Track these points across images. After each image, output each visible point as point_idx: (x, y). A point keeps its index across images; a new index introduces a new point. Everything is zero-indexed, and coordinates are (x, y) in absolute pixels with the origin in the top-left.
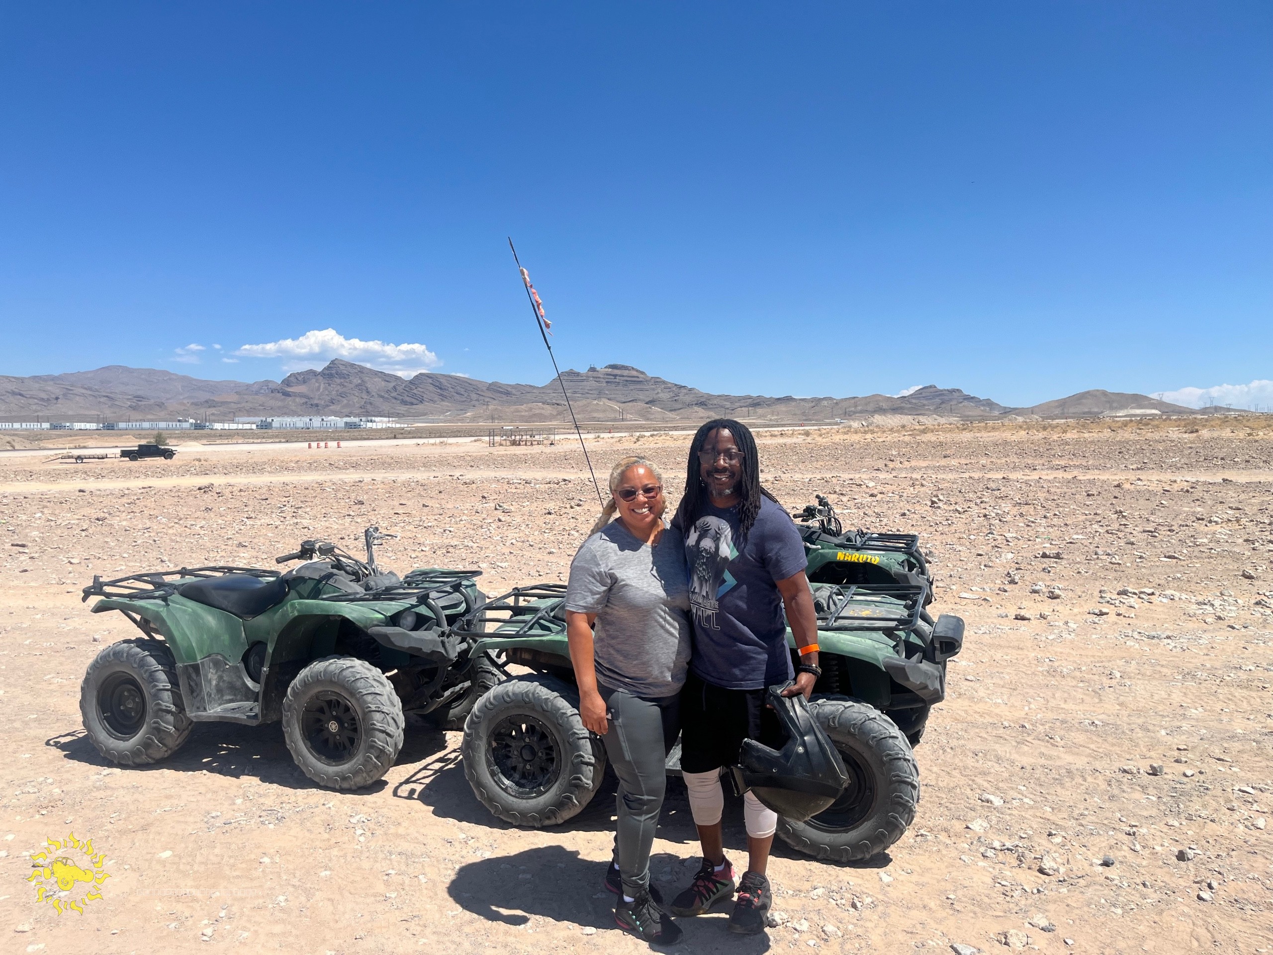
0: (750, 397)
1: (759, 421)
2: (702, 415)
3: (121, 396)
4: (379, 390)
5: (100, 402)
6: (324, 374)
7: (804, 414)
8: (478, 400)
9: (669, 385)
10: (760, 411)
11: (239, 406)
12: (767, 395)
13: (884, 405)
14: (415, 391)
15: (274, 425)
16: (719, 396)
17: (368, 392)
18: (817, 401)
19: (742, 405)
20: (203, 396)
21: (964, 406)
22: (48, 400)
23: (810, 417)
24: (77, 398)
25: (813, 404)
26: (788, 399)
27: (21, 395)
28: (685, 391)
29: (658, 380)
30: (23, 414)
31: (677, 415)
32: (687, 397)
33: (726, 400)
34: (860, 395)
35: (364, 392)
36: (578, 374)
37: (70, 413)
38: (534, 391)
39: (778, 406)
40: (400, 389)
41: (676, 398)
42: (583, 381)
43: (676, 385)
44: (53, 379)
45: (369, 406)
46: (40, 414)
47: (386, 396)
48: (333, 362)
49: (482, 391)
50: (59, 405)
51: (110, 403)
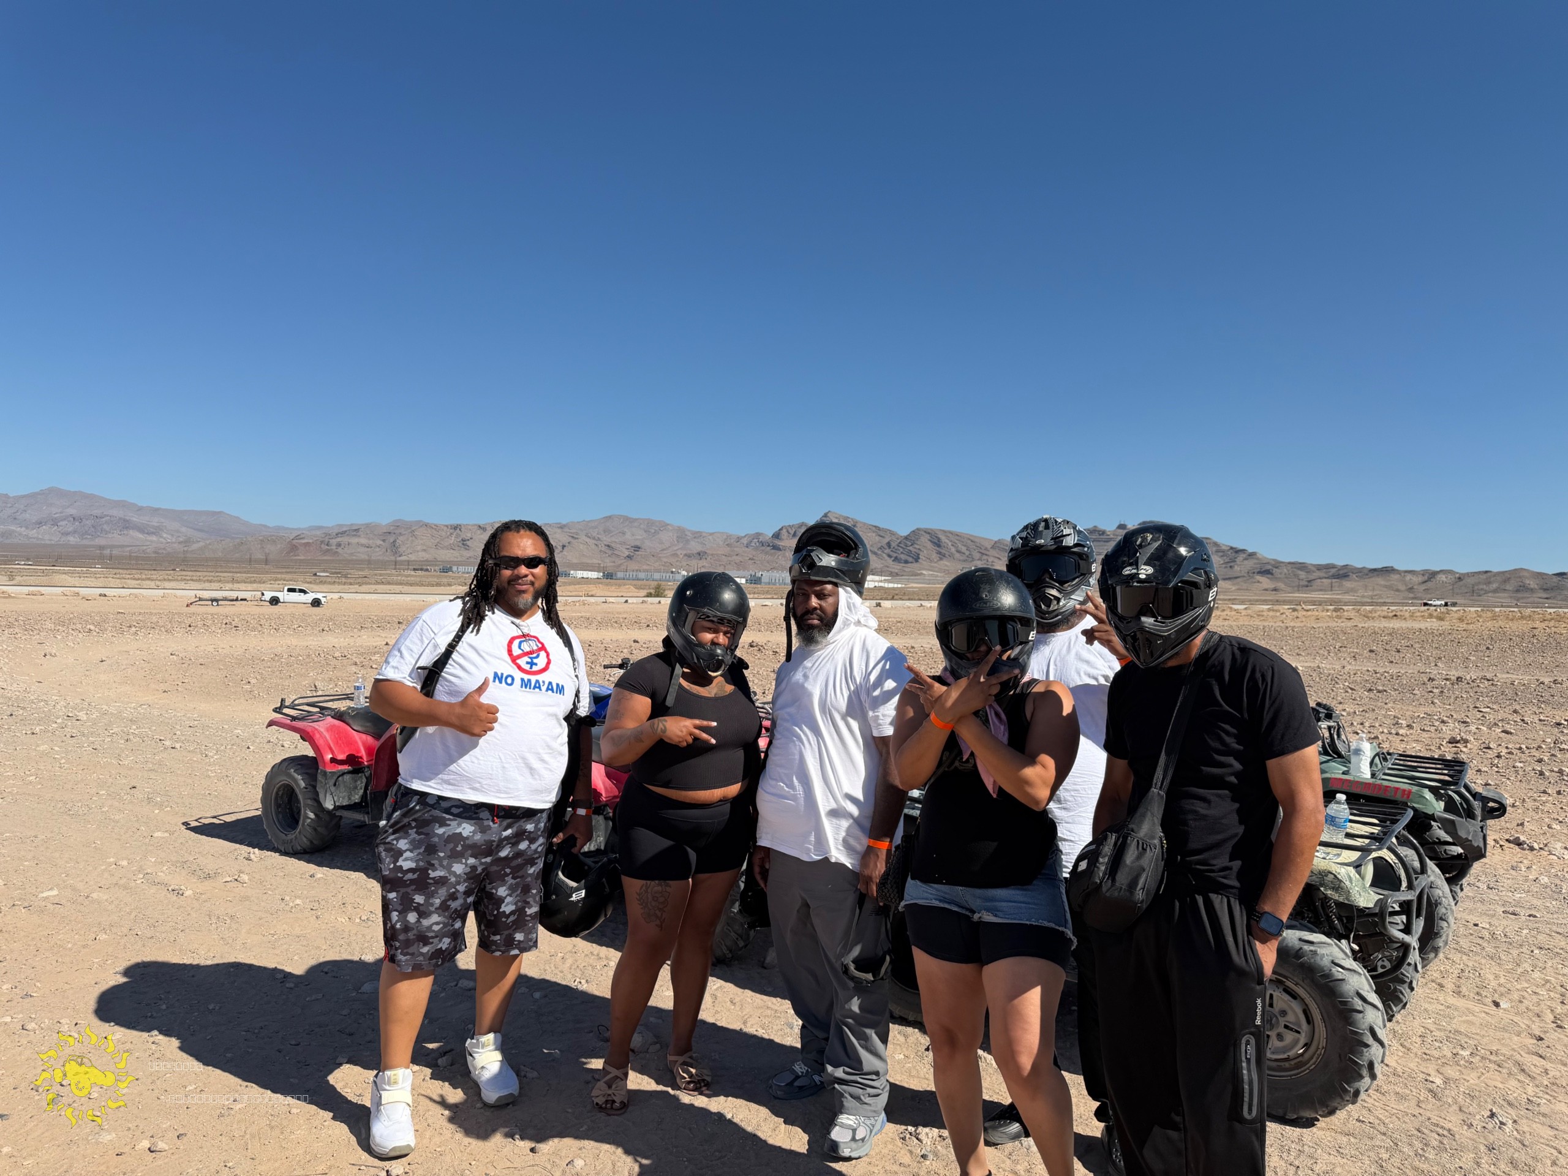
0: (1333, 566)
1: (1347, 597)
2: (1266, 586)
3: (618, 546)
5: (601, 551)
7: (1411, 590)
9: (1224, 548)
10: (1347, 584)
11: (730, 559)
12: (1359, 566)
13: (1532, 584)
14: (911, 548)
15: (764, 580)
16: (1290, 563)
18: (1433, 575)
19: (1325, 575)
20: (695, 547)
23: (1419, 595)
24: (581, 546)
25: (1426, 578)
26: (1387, 571)
28: (1244, 556)
29: (1208, 541)
31: (1234, 585)
32: (1246, 562)
33: (1299, 569)
34: (1495, 569)
37: (575, 561)
39: (1373, 579)
40: (894, 545)
41: (1232, 564)
43: (1232, 548)
44: (562, 527)
47: (879, 552)
50: (565, 553)
51: (610, 552)
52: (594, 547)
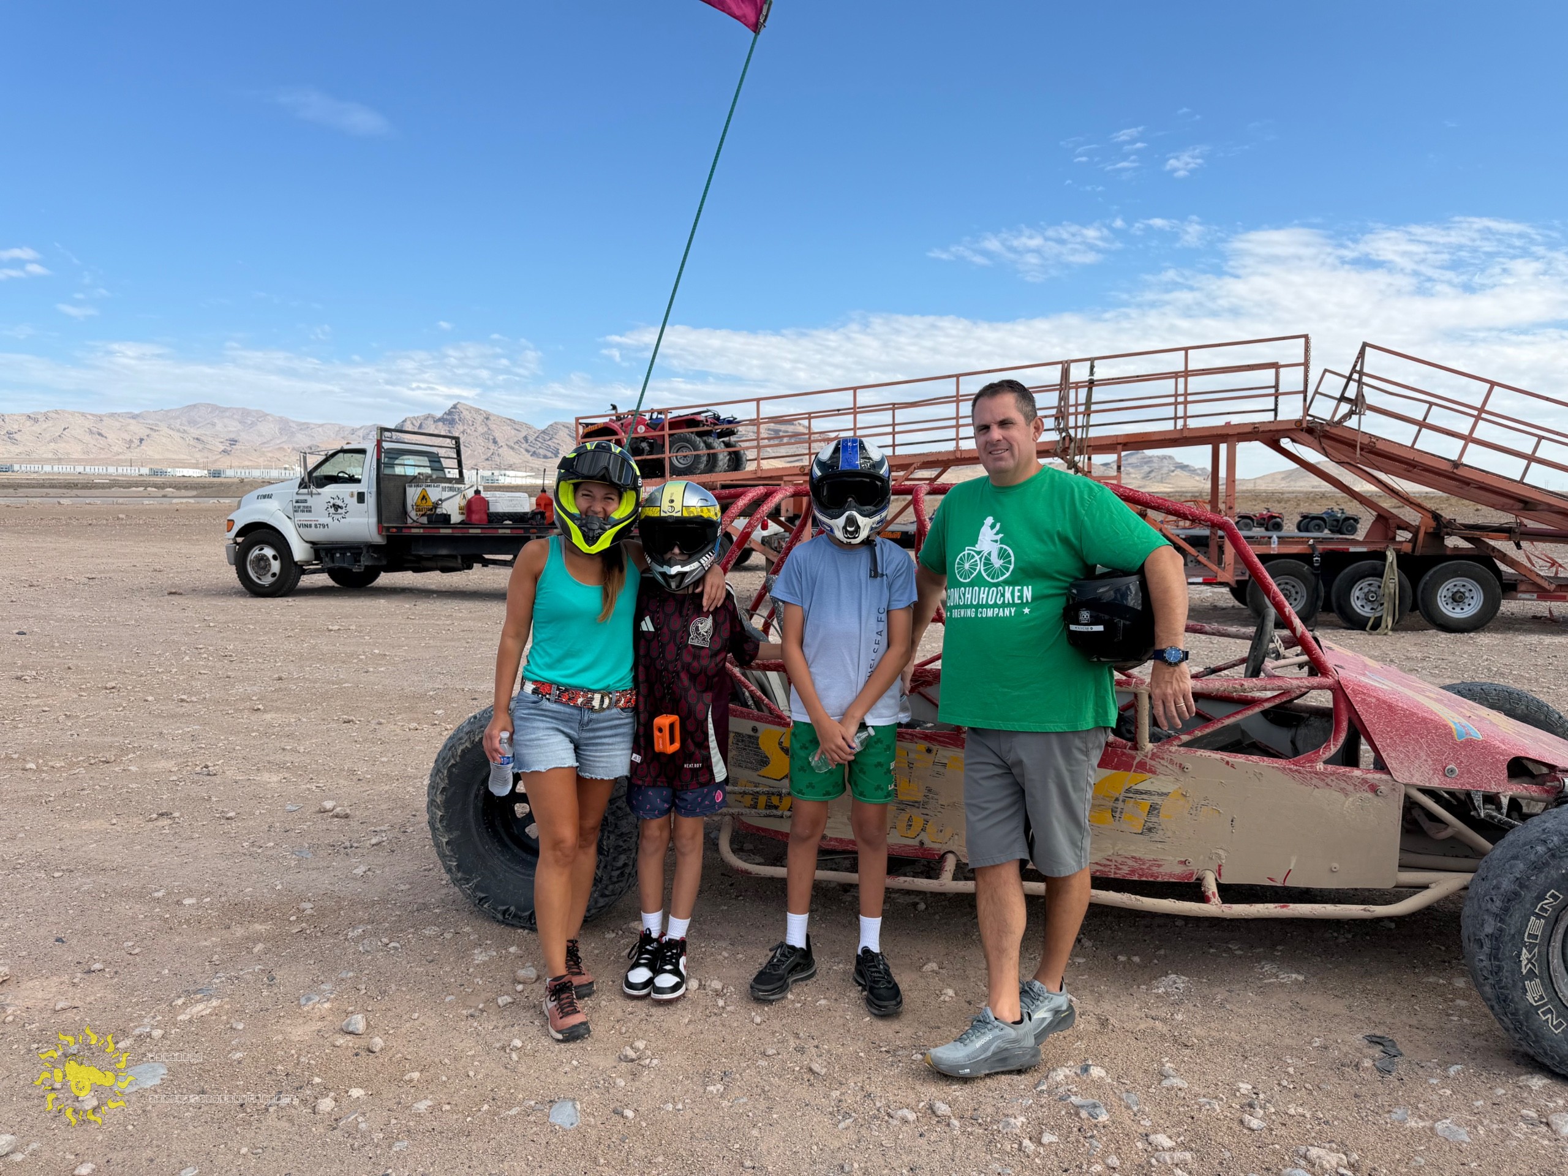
3: (210, 439)
4: (507, 440)
5: (189, 445)
6: (447, 420)
14: (549, 443)
17: (495, 442)
20: (303, 439)
21: (1176, 475)
22: (131, 441)
24: (164, 440)
27: (100, 434)
30: (102, 456)
35: (491, 441)
37: (157, 456)
40: (531, 439)
44: (135, 417)
45: (497, 458)
46: (120, 457)
47: (516, 447)
48: (455, 407)
50: (143, 447)
51: (200, 446)
52: (179, 440)
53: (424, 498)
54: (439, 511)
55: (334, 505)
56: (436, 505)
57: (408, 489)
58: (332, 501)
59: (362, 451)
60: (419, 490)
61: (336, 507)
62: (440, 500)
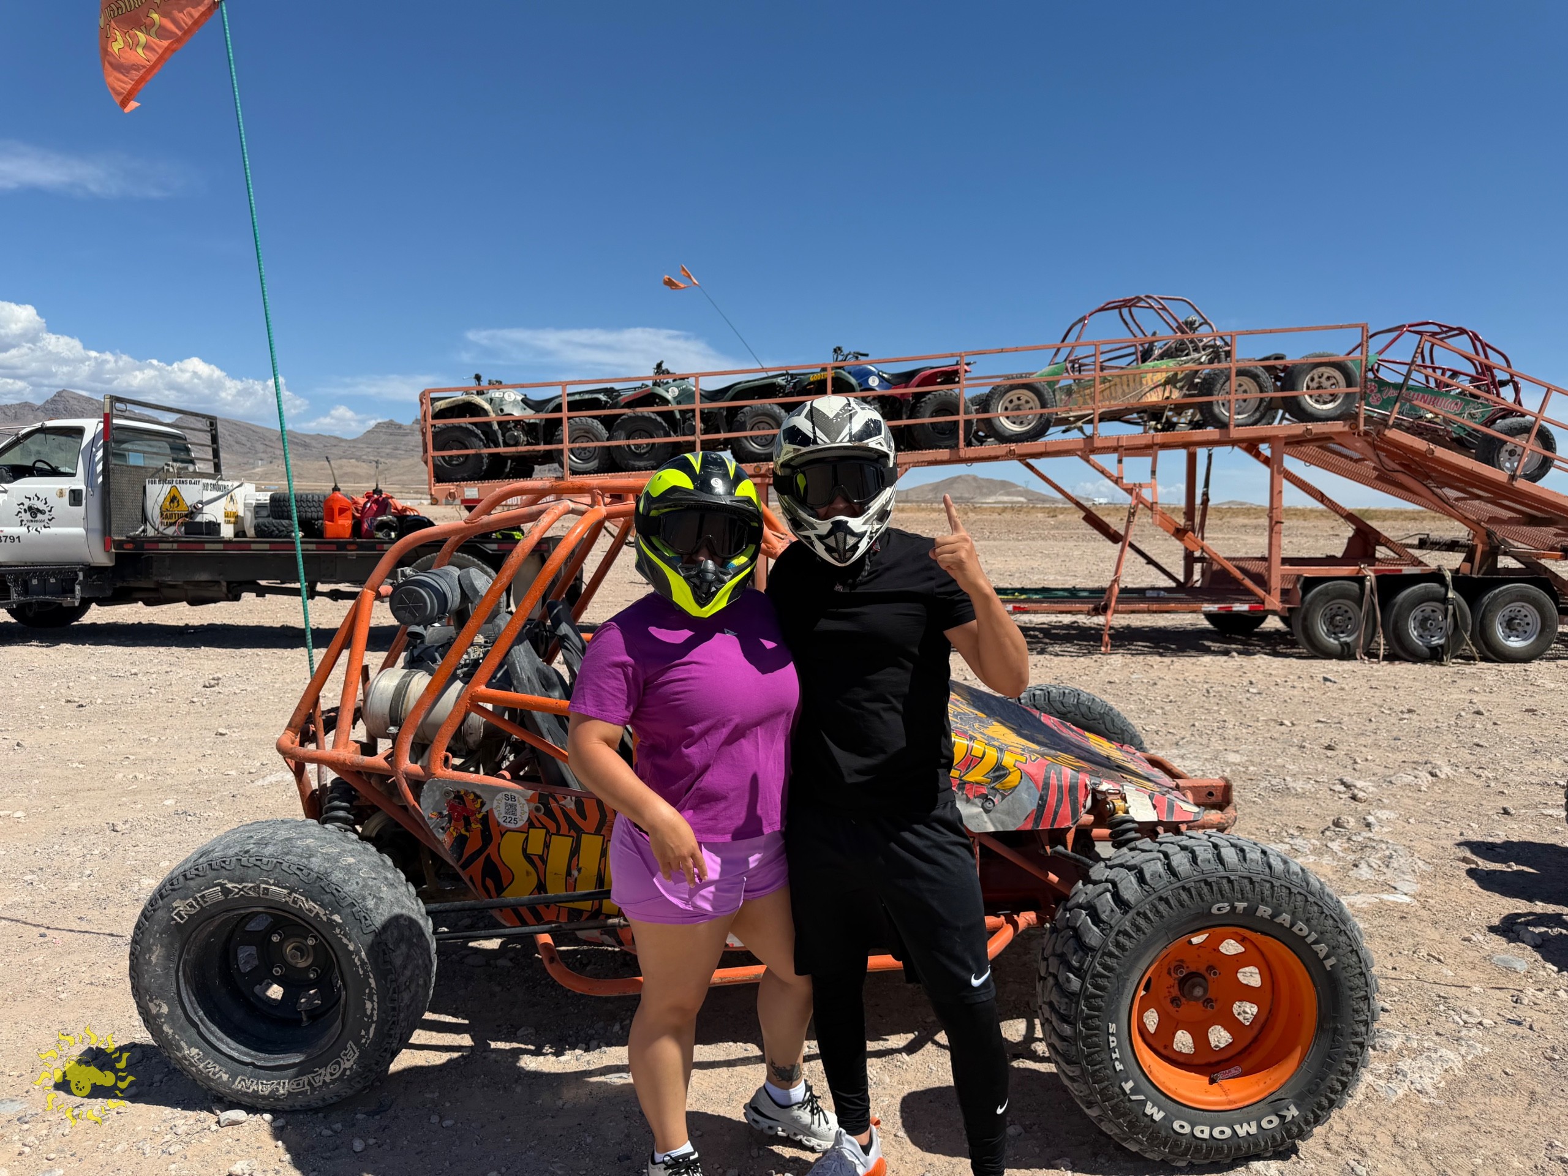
8: (265, 452)
36: (400, 427)
38: (343, 444)
42: (406, 435)
48: (59, 394)
49: (271, 440)
53: (174, 499)
54: (199, 519)
55: (30, 508)
56: (194, 511)
57: (149, 487)
58: (27, 503)
59: (79, 432)
60: (167, 488)
61: (34, 511)
62: (201, 502)
